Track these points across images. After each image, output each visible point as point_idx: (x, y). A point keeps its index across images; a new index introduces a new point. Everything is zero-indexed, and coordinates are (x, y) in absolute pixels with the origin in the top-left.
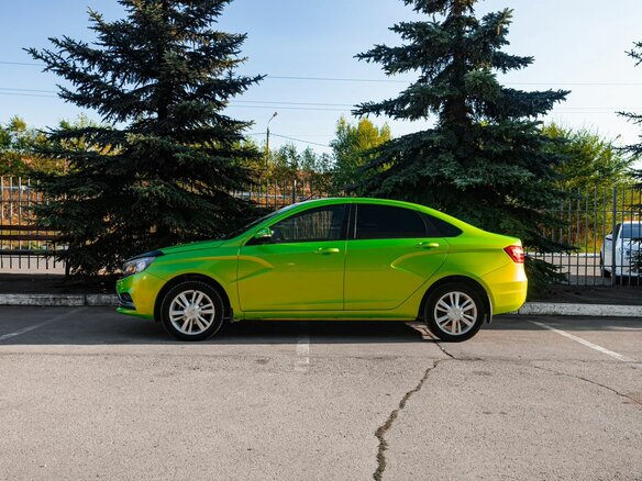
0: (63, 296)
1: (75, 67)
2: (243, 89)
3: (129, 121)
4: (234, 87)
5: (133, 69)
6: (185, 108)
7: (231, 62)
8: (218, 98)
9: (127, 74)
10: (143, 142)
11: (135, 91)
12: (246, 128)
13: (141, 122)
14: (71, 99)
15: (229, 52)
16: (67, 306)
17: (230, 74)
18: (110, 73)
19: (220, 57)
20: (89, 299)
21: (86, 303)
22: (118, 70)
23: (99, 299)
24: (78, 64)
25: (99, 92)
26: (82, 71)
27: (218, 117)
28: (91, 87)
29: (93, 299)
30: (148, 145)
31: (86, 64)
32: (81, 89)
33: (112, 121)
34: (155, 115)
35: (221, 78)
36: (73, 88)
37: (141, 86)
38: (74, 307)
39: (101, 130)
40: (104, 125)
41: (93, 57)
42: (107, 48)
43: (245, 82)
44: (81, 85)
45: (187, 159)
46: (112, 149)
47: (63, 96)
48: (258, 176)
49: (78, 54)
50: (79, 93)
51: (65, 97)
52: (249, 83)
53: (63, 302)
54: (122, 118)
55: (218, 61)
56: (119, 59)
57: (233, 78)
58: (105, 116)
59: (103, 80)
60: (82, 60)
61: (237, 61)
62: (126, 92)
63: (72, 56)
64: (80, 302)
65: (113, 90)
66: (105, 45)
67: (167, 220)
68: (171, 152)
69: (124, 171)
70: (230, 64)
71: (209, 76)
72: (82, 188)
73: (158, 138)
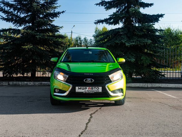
0: (2, 82)
1: (5, 9)
2: (58, 15)
3: (23, 27)
4: (55, 15)
5: (24, 10)
6: (39, 21)
7: (55, 7)
8: (50, 18)
9: (22, 11)
10: (26, 32)
11: (24, 17)
12: (61, 29)
13: (26, 27)
14: (4, 20)
15: (54, 4)
16: (3, 85)
17: (54, 11)
18: (16, 11)
19: (51, 5)
20: (10, 83)
21: (9, 84)
22: (19, 10)
23: (13, 83)
24: (6, 8)
25: (12, 17)
26: (7, 10)
27: (51, 25)
28: (10, 16)
29: (11, 83)
30: (28, 33)
31: (9, 8)
32: (7, 16)
33: (17, 27)
34: (31, 24)
35: (52, 12)
36: (5, 16)
37: (26, 15)
38: (5, 85)
39: (14, 29)
40: (15, 28)
41: (11, 6)
42: (15, 3)
43: (59, 13)
44: (7, 15)
45: (40, 38)
46: (17, 35)
47: (1, 19)
48: (65, 44)
49: (6, 5)
50: (6, 17)
51: (2, 19)
52: (60, 13)
53: (2, 84)
54: (20, 26)
55: (50, 6)
56: (19, 6)
57: (55, 12)
58: (15, 25)
59: (14, 13)
60: (7, 7)
61: (57, 7)
62: (21, 17)
63: (4, 6)
64: (7, 84)
65: (17, 16)
66: (14, 2)
67: (34, 57)
68: (35, 36)
69: (20, 42)
70: (55, 8)
71: (48, 11)
72: (7, 48)
73: (31, 31)
